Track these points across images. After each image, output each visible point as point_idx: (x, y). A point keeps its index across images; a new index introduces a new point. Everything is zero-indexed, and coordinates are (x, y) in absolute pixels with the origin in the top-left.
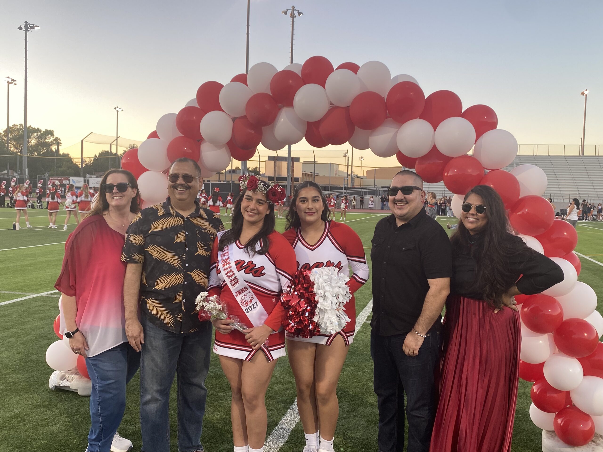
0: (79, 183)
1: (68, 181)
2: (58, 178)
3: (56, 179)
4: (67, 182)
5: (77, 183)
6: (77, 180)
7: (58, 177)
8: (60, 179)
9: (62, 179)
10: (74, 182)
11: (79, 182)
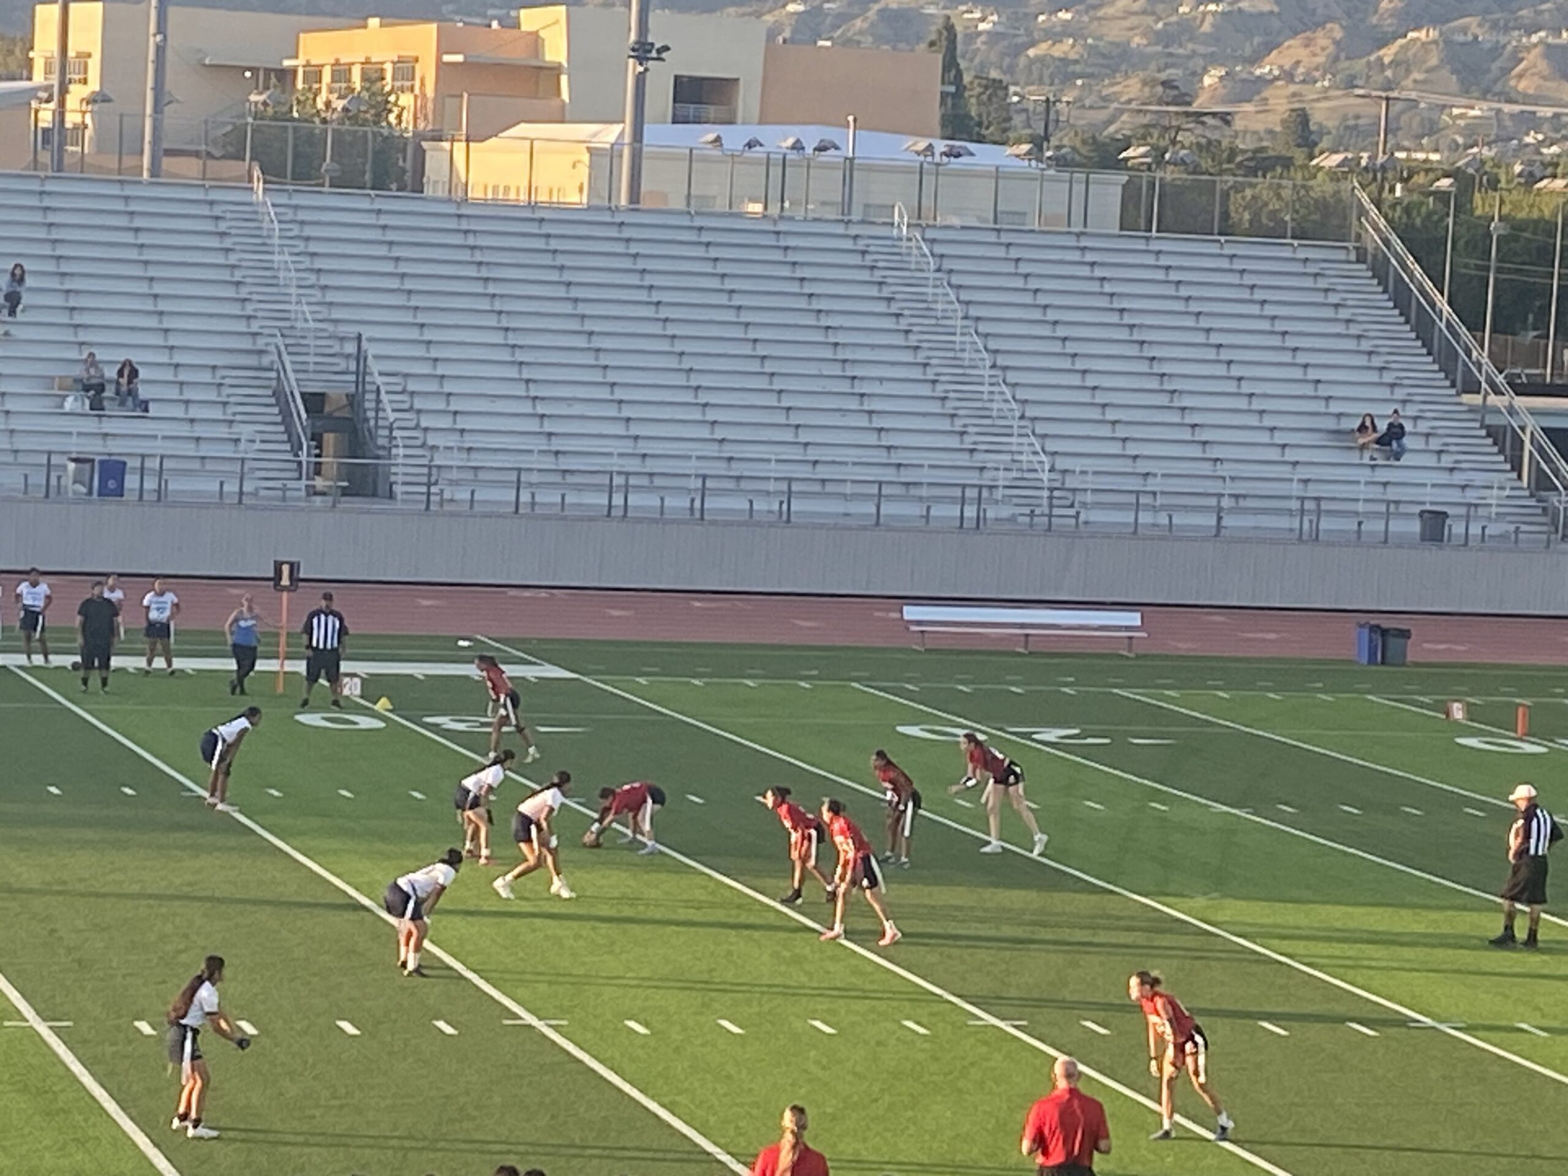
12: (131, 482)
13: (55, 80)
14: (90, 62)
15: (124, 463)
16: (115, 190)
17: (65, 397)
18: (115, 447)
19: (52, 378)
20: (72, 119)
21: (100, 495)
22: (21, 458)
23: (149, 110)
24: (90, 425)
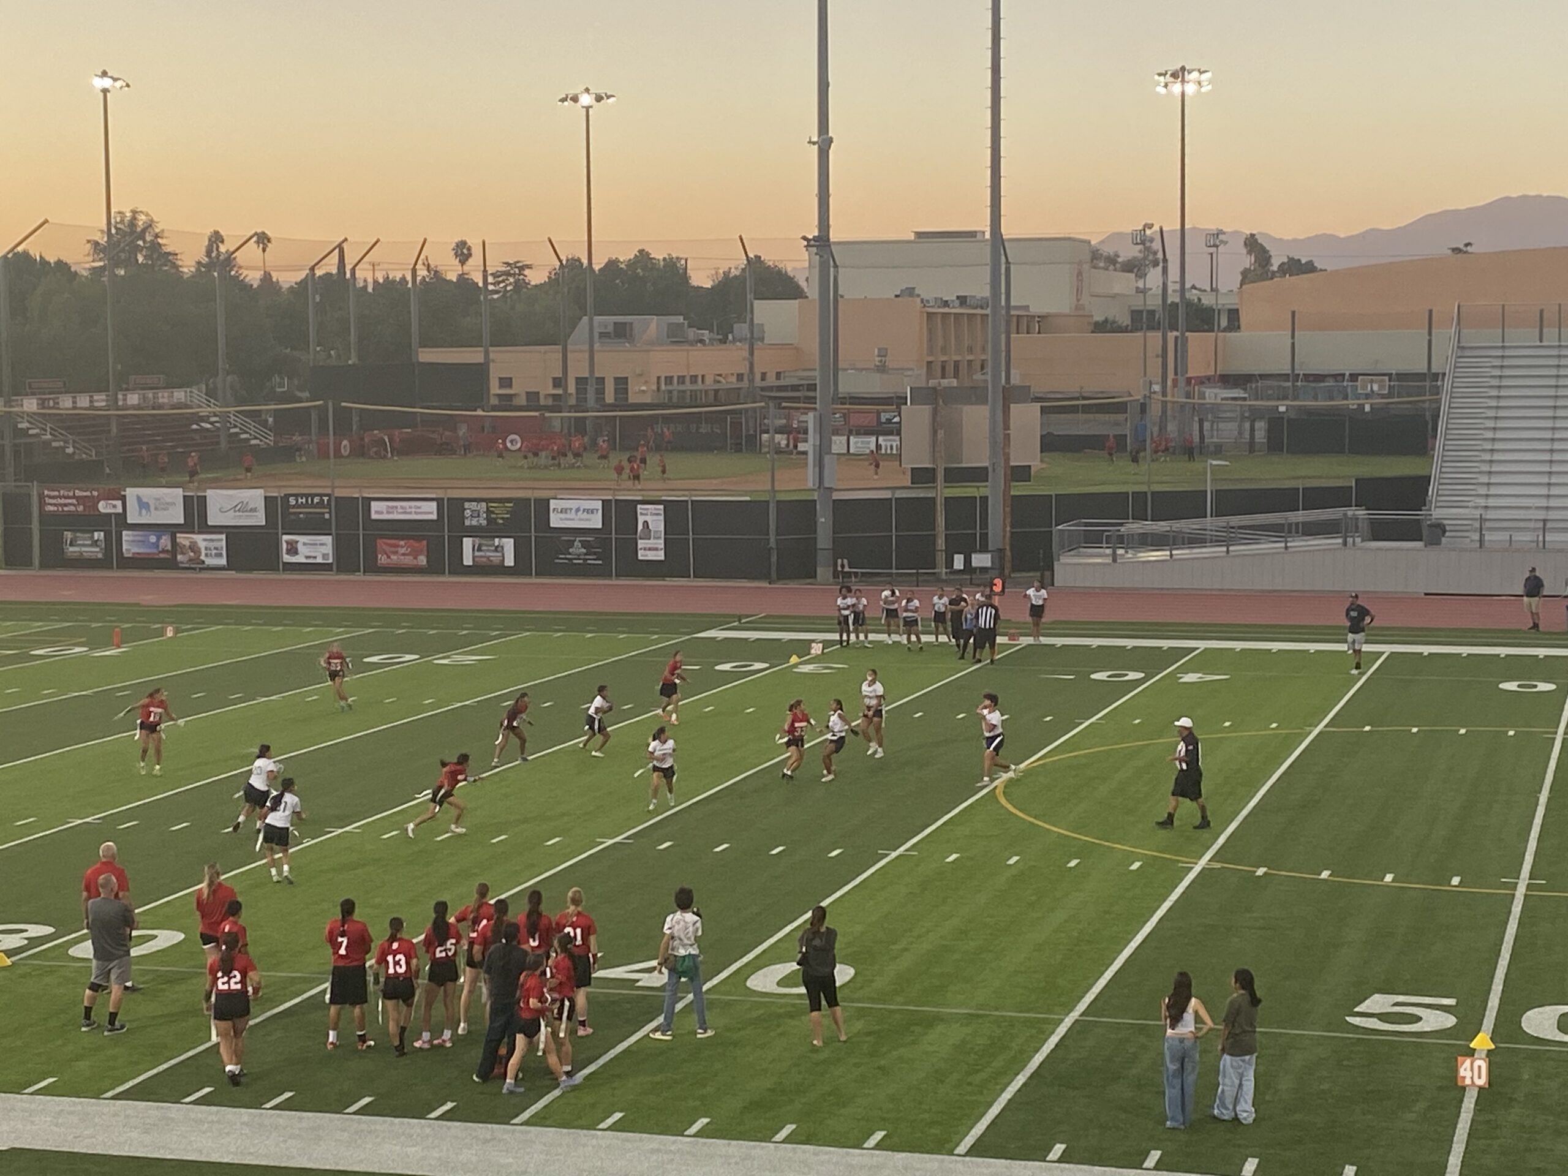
0: (165, 509)
1: (119, 503)
2: (78, 493)
3: (71, 494)
4: (115, 506)
5: (156, 509)
6: (159, 499)
7: (81, 490)
8: (85, 494)
9: (95, 493)
10: (143, 505)
11: (166, 506)
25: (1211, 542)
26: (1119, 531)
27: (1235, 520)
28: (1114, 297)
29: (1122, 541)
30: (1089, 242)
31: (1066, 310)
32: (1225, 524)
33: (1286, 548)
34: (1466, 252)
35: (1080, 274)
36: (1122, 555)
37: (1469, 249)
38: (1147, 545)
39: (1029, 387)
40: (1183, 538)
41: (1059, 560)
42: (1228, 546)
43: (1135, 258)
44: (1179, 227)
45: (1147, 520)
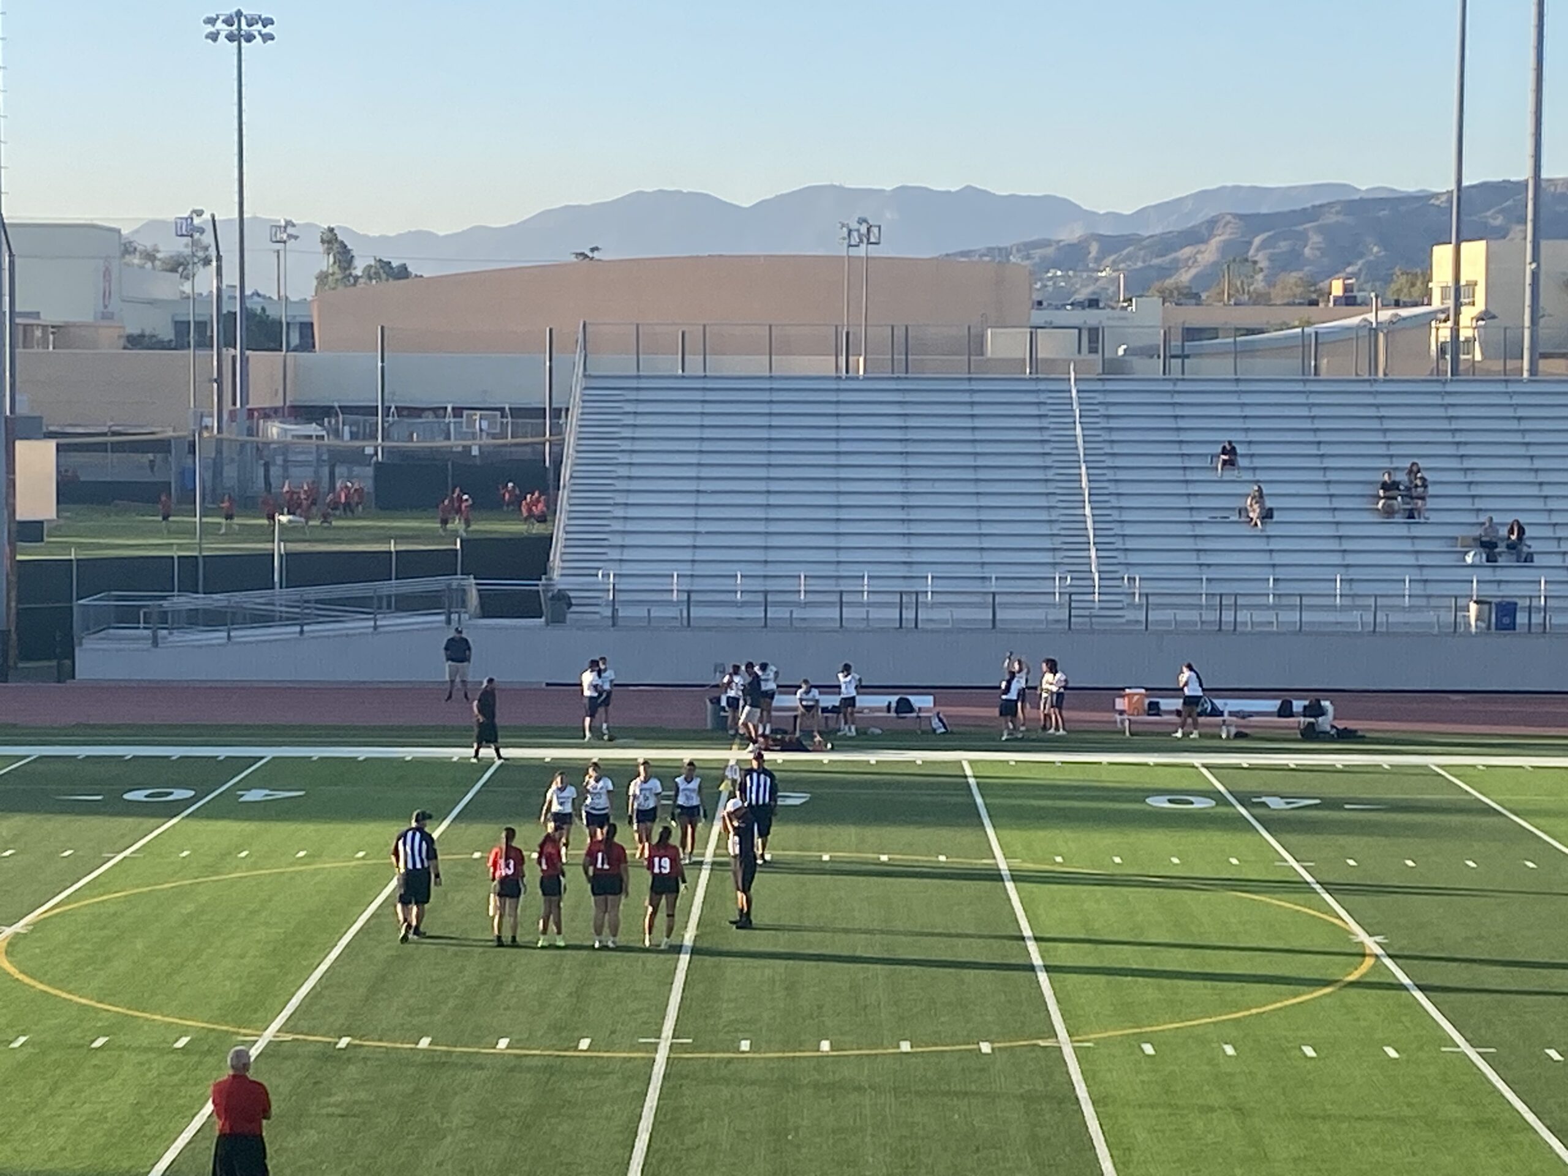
12: (1521, 618)
13: (1450, 303)
14: (1477, 288)
15: (1516, 604)
16: (1501, 388)
17: (1466, 553)
18: (1507, 591)
19: (1456, 538)
20: (1465, 333)
21: (1497, 629)
22: (1434, 602)
23: (1527, 323)
24: (1487, 574)
25: (280, 620)
26: (161, 606)
27: (312, 592)
28: (152, 303)
29: (164, 619)
30: (119, 231)
31: (89, 319)
32: (297, 597)
33: (375, 627)
34: (592, 259)
35: (107, 273)
36: (165, 638)
37: (596, 255)
38: (198, 624)
39: (41, 418)
40: (245, 616)
41: (81, 644)
42: (302, 626)
43: (180, 255)
44: (236, 215)
45: (197, 592)
